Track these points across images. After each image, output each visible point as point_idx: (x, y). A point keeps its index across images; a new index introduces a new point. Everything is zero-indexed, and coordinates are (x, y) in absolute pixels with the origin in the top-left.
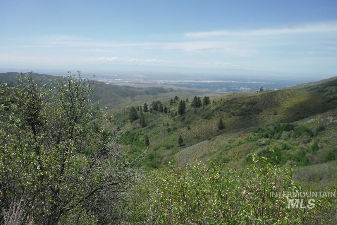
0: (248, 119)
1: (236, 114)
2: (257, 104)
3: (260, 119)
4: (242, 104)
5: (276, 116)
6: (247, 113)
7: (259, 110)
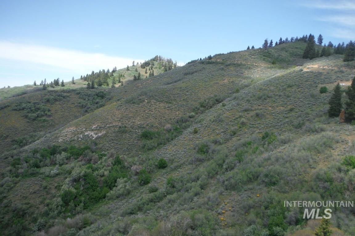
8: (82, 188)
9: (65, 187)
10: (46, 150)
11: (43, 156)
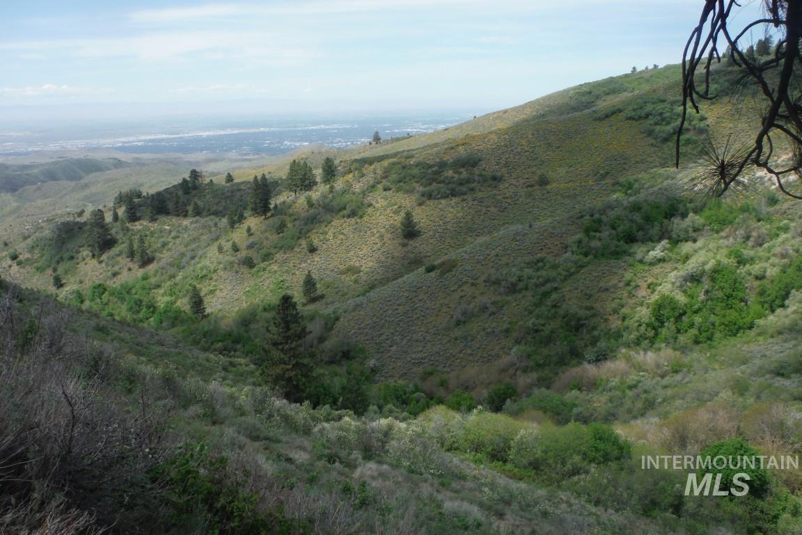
0: (475, 203)
1: (438, 194)
2: (483, 164)
3: (509, 201)
4: (440, 168)
5: (548, 187)
6: (464, 189)
7: (494, 178)
8: (703, 296)
9: (665, 288)
10: (658, 207)
11: (648, 219)
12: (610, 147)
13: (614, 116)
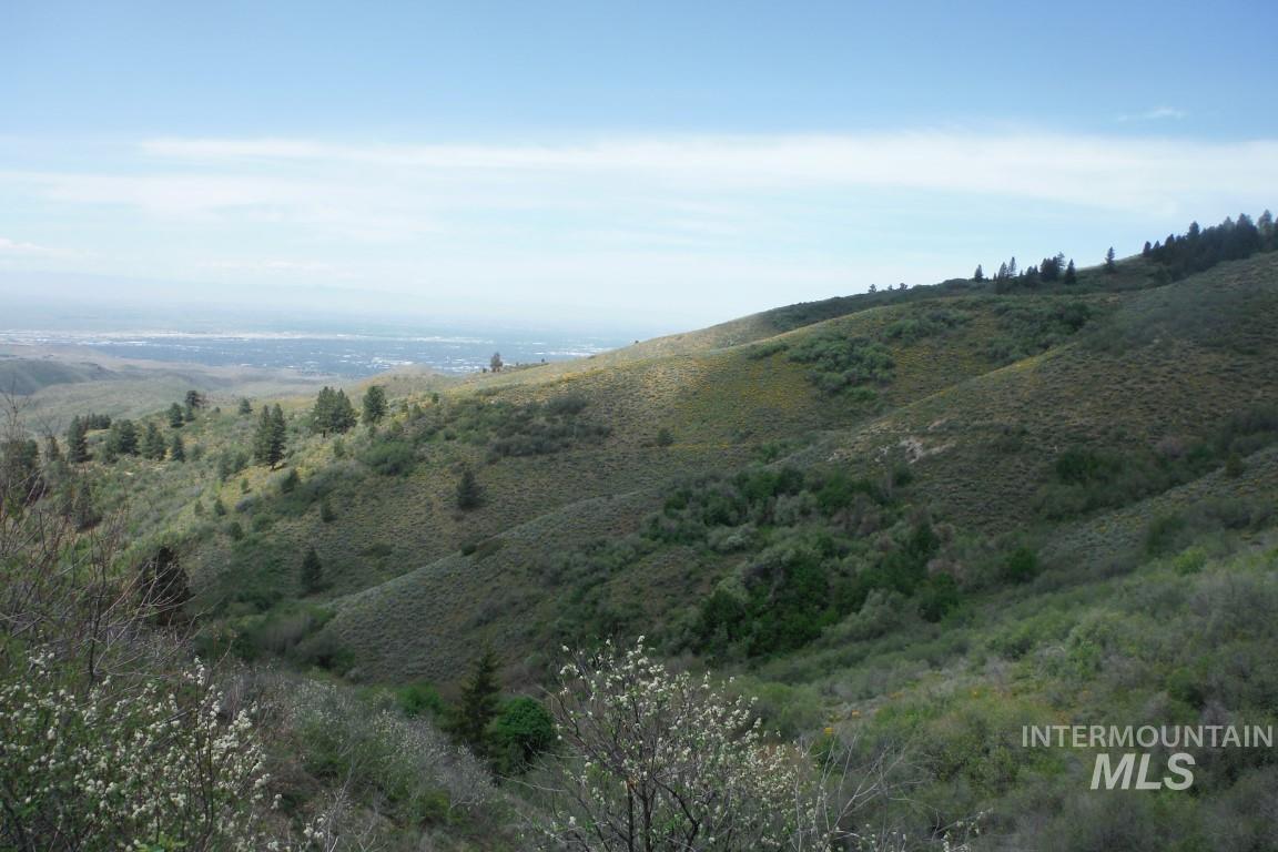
0: (568, 464)
1: (517, 450)
2: (588, 411)
3: (614, 464)
4: (529, 411)
5: (670, 448)
6: (556, 444)
7: (600, 432)
8: (772, 596)
9: (727, 584)
12: (761, 397)
13: (775, 355)
